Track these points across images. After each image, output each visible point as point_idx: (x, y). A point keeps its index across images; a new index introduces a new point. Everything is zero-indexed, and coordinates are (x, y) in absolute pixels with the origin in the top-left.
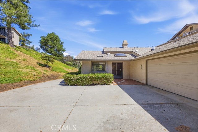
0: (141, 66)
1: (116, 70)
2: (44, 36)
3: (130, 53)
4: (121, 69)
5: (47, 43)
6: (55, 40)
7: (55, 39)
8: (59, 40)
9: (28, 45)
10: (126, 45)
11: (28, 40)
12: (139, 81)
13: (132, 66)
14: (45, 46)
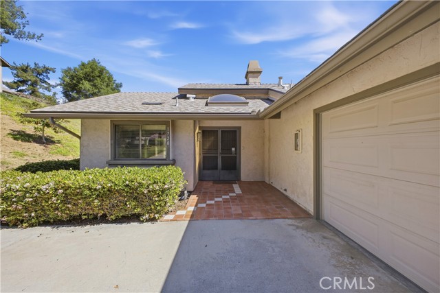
0: (296, 136)
1: (220, 150)
2: (70, 69)
3: (263, 96)
4: (233, 149)
5: (76, 85)
6: (98, 79)
7: (99, 76)
8: (110, 78)
9: (47, 93)
10: (256, 75)
11: (46, 80)
12: (288, 194)
13: (269, 140)
14: (72, 91)
